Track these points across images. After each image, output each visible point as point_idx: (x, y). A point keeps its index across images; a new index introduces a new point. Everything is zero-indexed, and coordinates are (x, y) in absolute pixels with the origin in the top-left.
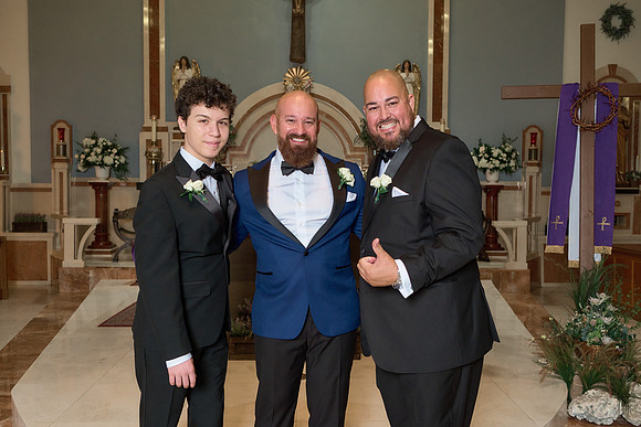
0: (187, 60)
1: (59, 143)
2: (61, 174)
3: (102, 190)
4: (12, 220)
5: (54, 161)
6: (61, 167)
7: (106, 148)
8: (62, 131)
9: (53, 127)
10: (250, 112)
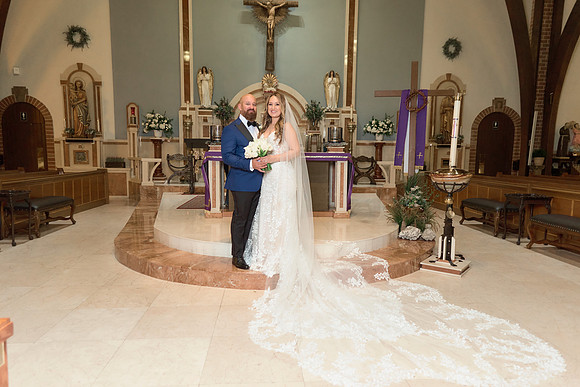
0: (206, 68)
1: (131, 116)
2: (134, 134)
3: (158, 143)
4: (105, 161)
5: (129, 127)
6: (133, 130)
7: (160, 119)
8: (133, 109)
9: (127, 107)
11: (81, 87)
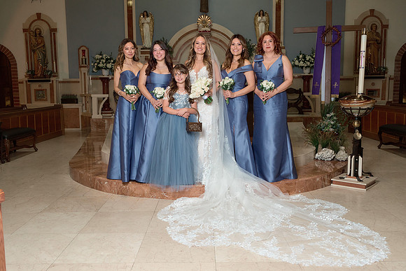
0: (147, 12)
1: (82, 58)
2: (85, 74)
3: (106, 81)
4: (60, 98)
6: (84, 70)
7: (107, 59)
8: (84, 51)
9: (79, 49)
10: (180, 39)
11: (40, 34)
